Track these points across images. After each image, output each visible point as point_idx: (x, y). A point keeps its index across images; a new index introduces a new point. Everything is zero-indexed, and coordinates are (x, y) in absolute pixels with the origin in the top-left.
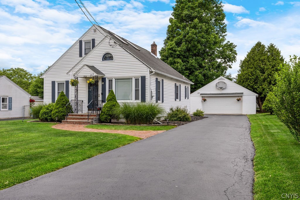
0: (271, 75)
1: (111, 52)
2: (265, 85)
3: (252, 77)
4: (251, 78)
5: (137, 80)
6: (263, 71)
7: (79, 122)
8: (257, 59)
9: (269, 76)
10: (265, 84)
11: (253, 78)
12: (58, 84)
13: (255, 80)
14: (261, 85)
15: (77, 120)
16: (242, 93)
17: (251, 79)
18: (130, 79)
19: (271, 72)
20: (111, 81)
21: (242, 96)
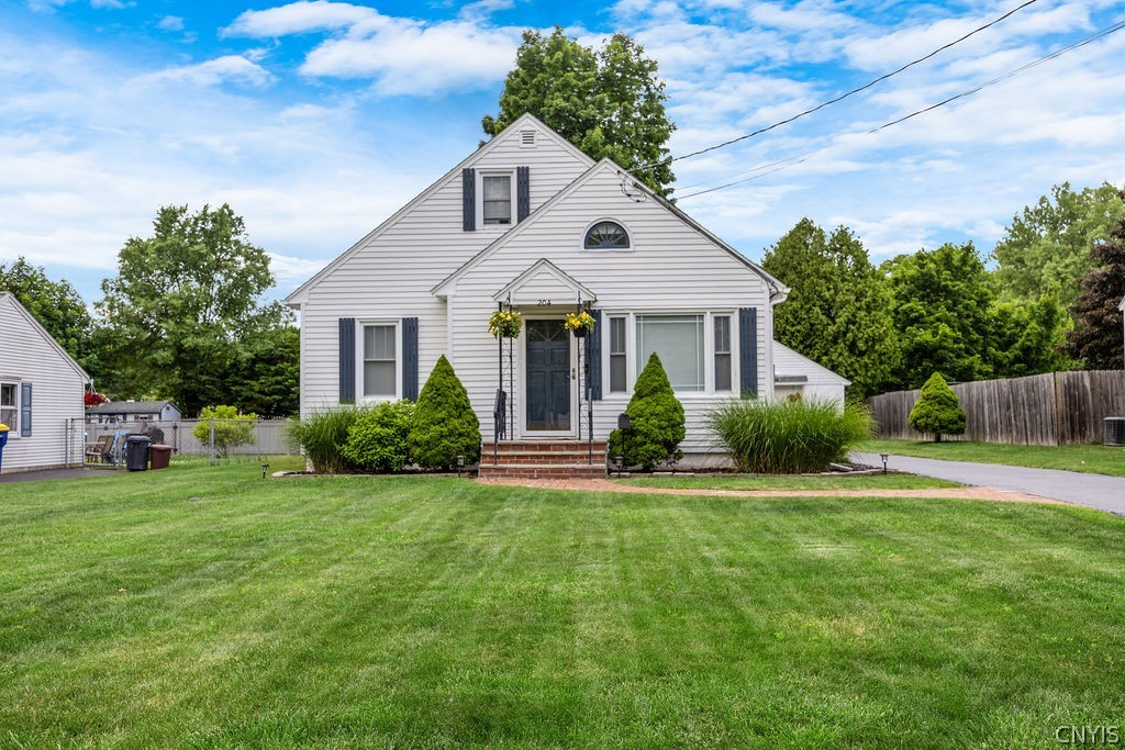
0: (854, 323)
1: (619, 219)
2: (841, 354)
3: (798, 327)
4: (793, 329)
5: (722, 322)
6: (829, 309)
7: (553, 470)
8: (809, 271)
9: (852, 327)
10: (839, 351)
11: (799, 331)
12: (366, 328)
13: (807, 336)
14: (826, 354)
15: (534, 463)
16: (804, 379)
17: (792, 333)
18: (695, 317)
19: (854, 315)
20: (618, 323)
21: (801, 387)
